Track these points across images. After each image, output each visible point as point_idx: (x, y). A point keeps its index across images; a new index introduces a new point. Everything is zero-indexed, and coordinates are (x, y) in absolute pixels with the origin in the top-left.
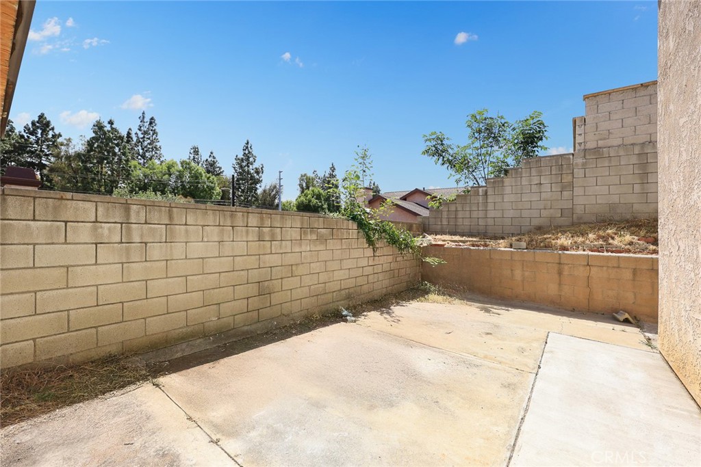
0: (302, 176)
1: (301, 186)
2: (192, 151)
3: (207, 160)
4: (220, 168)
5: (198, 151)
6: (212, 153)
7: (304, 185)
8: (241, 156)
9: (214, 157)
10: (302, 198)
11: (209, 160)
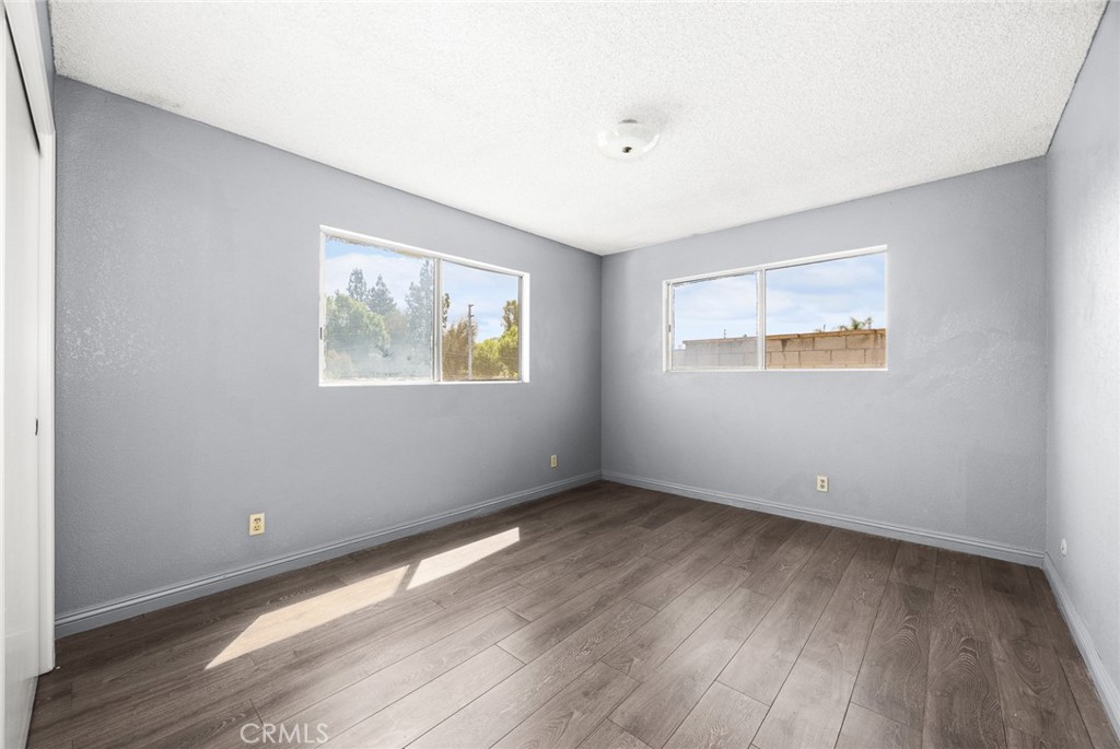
0: (509, 304)
1: (507, 319)
2: (353, 277)
3: (373, 289)
4: (391, 300)
5: (361, 278)
6: (380, 278)
7: (512, 317)
8: (417, 284)
9: (383, 285)
10: (507, 339)
11: (376, 288)
